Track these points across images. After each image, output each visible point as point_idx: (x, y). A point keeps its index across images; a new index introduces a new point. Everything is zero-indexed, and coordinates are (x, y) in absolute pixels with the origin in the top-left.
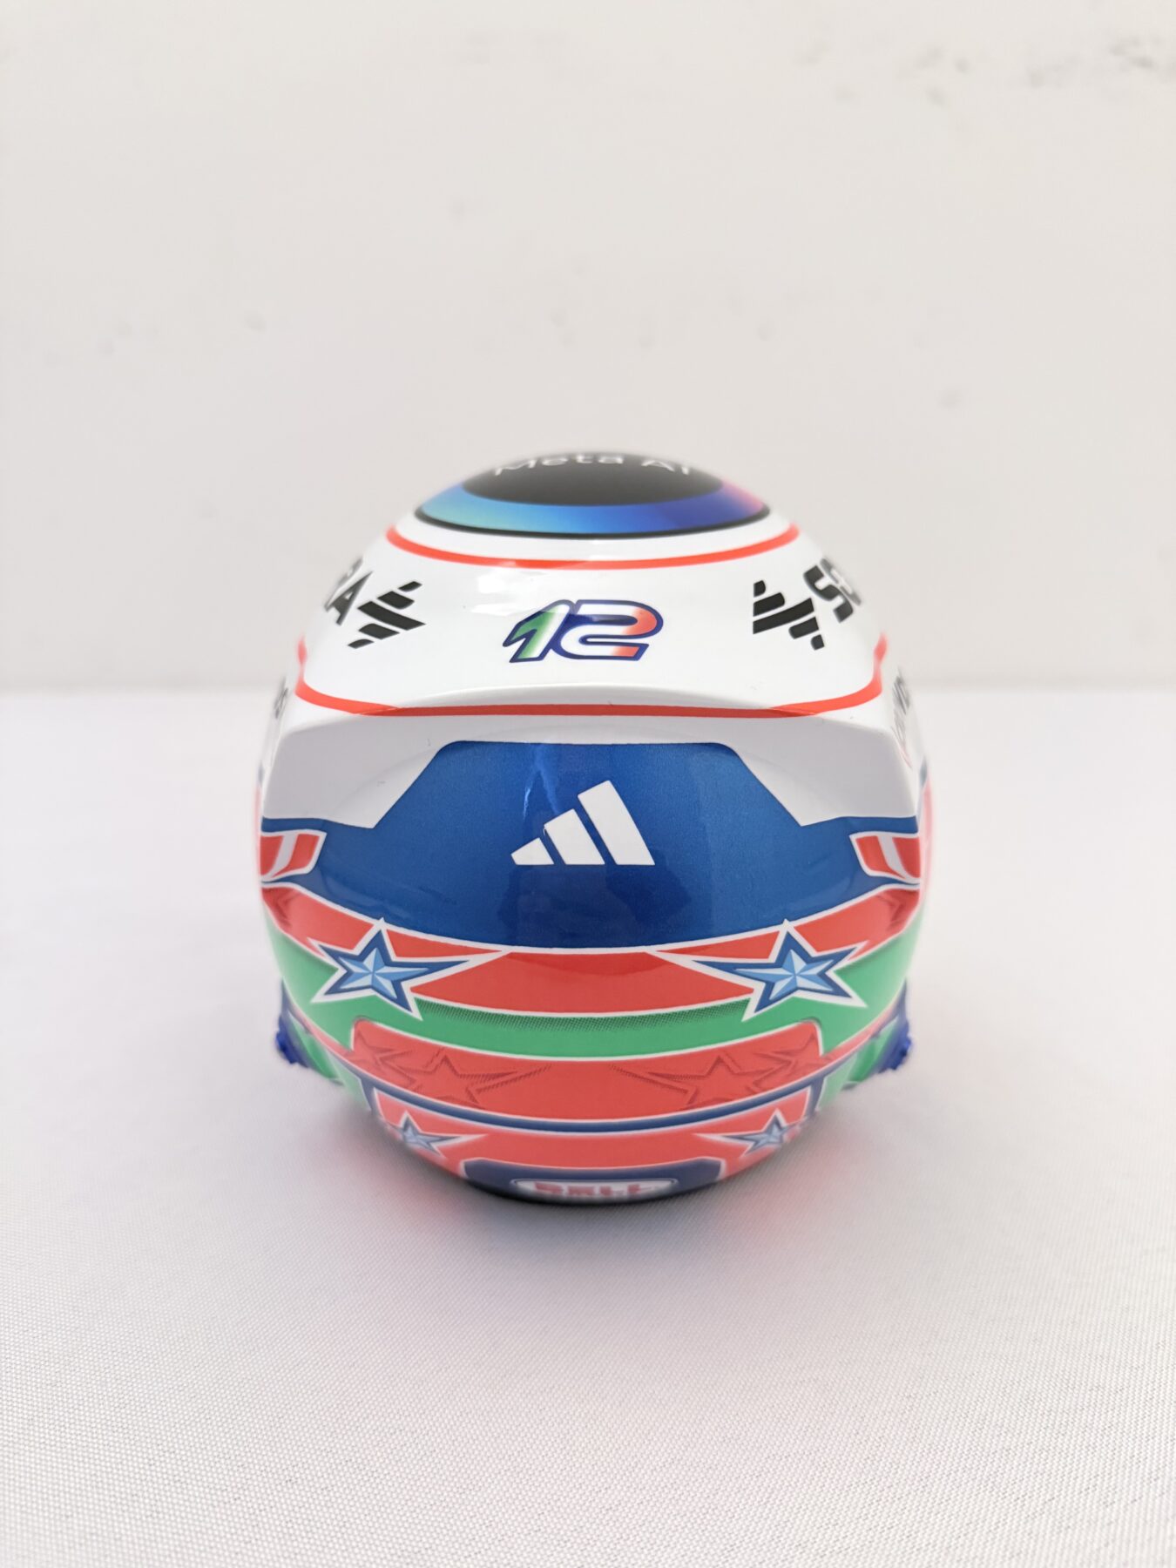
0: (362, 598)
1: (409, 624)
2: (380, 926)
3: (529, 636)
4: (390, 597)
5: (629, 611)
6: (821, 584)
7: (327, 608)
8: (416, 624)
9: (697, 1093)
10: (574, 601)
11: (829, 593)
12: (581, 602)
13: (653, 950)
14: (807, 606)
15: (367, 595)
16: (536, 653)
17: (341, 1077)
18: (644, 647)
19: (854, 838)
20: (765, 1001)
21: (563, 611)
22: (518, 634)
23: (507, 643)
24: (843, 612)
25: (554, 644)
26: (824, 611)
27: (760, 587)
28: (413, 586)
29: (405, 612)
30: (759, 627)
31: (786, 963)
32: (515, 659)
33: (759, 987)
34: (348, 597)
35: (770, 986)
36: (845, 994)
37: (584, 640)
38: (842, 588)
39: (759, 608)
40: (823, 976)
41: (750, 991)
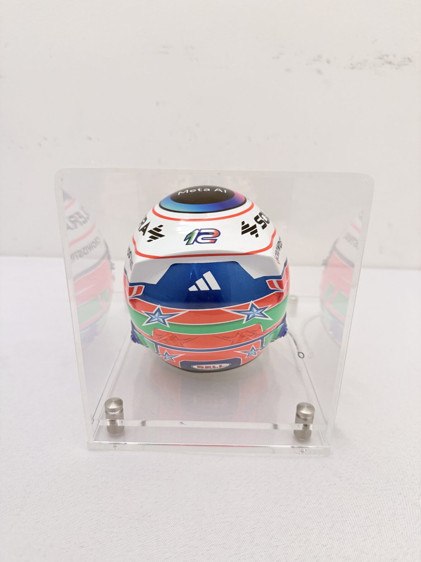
0: (148, 229)
1: (161, 236)
2: (159, 306)
3: (190, 238)
4: (156, 229)
5: (212, 231)
6: (258, 220)
7: (140, 231)
8: (163, 236)
9: (233, 341)
10: (200, 229)
11: (260, 222)
12: (201, 229)
13: (221, 309)
14: (255, 226)
15: (150, 228)
16: (192, 242)
17: (149, 345)
18: (216, 240)
19: (267, 281)
20: (247, 319)
21: (197, 232)
22: (187, 238)
23: (185, 240)
24: (264, 227)
25: (196, 240)
26: (259, 227)
27: (243, 223)
28: (161, 226)
29: (160, 233)
30: (243, 233)
31: (252, 310)
32: (187, 244)
33: (246, 316)
34: (145, 228)
35: (248, 316)
36: (267, 317)
37: (202, 239)
38: (264, 220)
39: (243, 228)
40: (261, 313)
41: (244, 317)
